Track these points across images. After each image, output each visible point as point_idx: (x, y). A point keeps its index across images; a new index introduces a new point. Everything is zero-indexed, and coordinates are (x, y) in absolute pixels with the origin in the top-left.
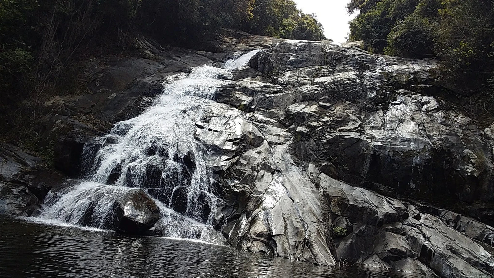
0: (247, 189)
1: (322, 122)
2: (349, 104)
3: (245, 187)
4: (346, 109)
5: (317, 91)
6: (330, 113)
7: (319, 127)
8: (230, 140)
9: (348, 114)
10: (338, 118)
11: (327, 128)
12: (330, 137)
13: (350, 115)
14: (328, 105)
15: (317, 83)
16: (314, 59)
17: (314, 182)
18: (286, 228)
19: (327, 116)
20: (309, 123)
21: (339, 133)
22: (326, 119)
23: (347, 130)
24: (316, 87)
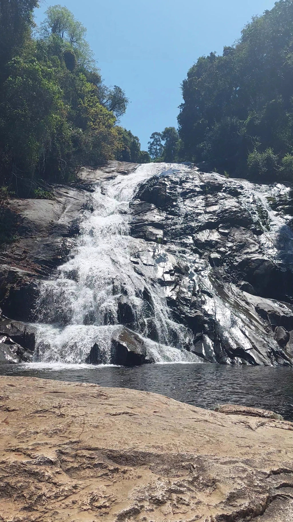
0: (199, 313)
1: (227, 247)
2: (244, 230)
3: (197, 312)
4: (243, 234)
5: (214, 220)
6: (231, 239)
7: (227, 252)
8: (166, 273)
9: (246, 238)
10: (240, 242)
11: (233, 253)
12: (239, 260)
13: (248, 239)
14: (226, 231)
15: (210, 213)
16: (198, 189)
17: (244, 300)
18: (252, 343)
19: (230, 241)
20: (218, 249)
21: (245, 255)
22: (230, 244)
23: (252, 253)
24: (211, 216)
